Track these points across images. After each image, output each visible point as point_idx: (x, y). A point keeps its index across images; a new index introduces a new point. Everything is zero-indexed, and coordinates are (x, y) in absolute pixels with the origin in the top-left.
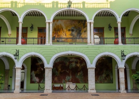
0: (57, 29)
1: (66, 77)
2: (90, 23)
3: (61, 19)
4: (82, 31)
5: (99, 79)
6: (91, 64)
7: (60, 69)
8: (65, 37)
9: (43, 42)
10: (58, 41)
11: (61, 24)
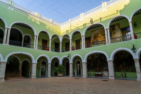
0: (95, 36)
1: (104, 68)
2: (107, 29)
3: (97, 29)
4: (112, 34)
5: (130, 68)
6: (109, 58)
7: (99, 62)
8: (101, 40)
9: (88, 46)
10: (96, 44)
11: (97, 33)
